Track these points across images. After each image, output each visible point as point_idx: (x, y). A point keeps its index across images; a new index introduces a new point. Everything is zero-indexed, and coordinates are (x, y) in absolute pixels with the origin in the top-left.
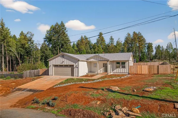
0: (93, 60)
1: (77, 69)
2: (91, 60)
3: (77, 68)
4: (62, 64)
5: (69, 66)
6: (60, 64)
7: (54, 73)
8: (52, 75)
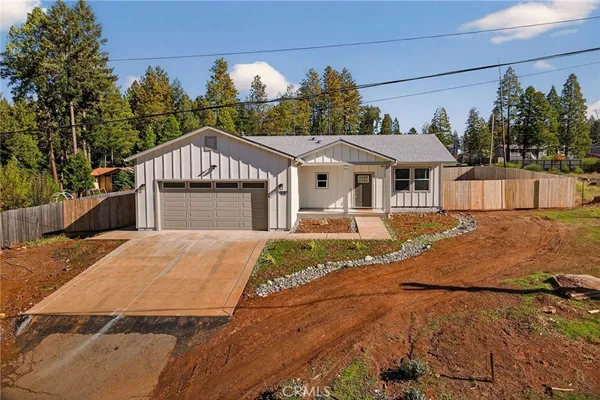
0: (327, 160)
1: (282, 199)
2: (319, 160)
3: (282, 193)
4: (206, 178)
5: (240, 186)
6: (196, 178)
7: (164, 220)
8: (155, 229)
